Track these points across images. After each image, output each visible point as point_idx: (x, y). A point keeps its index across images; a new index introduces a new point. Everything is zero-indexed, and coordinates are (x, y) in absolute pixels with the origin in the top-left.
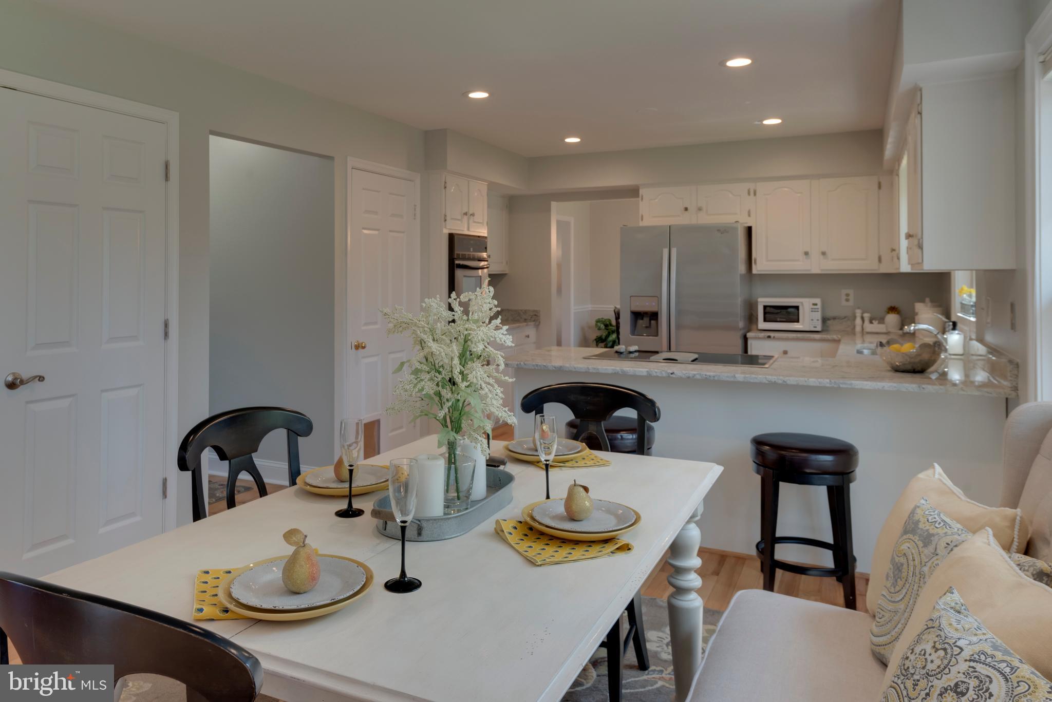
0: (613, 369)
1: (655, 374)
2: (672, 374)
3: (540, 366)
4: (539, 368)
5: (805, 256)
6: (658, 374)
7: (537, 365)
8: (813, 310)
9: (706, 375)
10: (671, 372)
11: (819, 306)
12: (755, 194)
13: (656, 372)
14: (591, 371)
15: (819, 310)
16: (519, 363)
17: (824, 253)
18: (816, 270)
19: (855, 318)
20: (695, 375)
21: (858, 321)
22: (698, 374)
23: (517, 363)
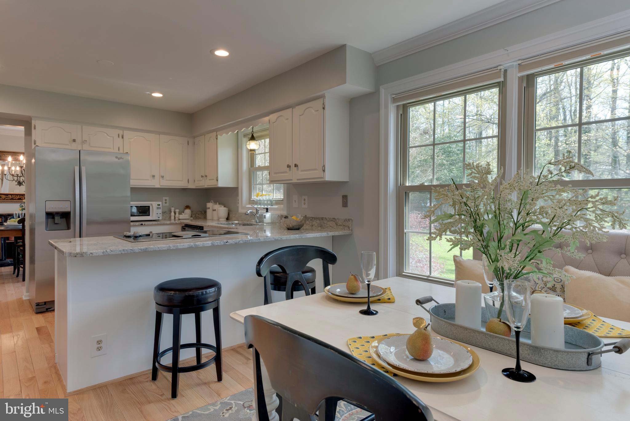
0: (188, 245)
1: (216, 244)
2: (226, 242)
3: (126, 250)
4: (126, 252)
5: (152, 178)
6: (219, 244)
7: (124, 250)
8: (158, 208)
9: (245, 240)
10: (226, 241)
11: (161, 206)
12: (123, 137)
13: (217, 243)
14: (172, 248)
15: (161, 208)
16: (105, 251)
17: (163, 177)
18: (158, 186)
19: (171, 212)
20: (239, 241)
21: (173, 214)
22: (241, 240)
23: (102, 251)
